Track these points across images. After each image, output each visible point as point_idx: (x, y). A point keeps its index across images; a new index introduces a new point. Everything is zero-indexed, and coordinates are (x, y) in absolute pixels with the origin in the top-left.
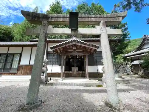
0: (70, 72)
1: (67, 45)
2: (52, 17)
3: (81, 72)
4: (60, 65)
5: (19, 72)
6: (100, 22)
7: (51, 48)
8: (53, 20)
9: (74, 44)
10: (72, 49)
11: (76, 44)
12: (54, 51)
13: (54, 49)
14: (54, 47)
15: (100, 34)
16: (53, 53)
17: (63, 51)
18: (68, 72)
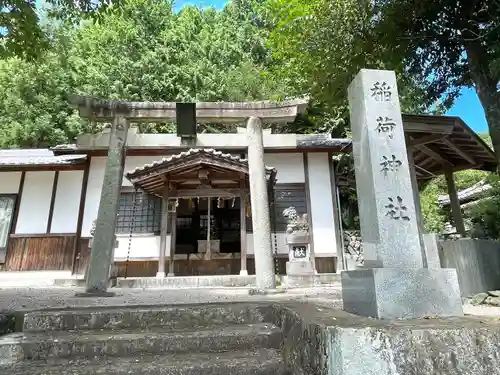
0: (193, 256)
1: (179, 166)
2: (137, 109)
3: (229, 256)
4: (158, 233)
5: (14, 261)
6: (248, 118)
7: (129, 176)
8: (140, 116)
9: (200, 162)
10: (196, 177)
11: (208, 162)
12: (137, 185)
13: (136, 180)
14: (138, 174)
15: (247, 148)
16: (133, 191)
17: (166, 184)
18: (185, 256)
